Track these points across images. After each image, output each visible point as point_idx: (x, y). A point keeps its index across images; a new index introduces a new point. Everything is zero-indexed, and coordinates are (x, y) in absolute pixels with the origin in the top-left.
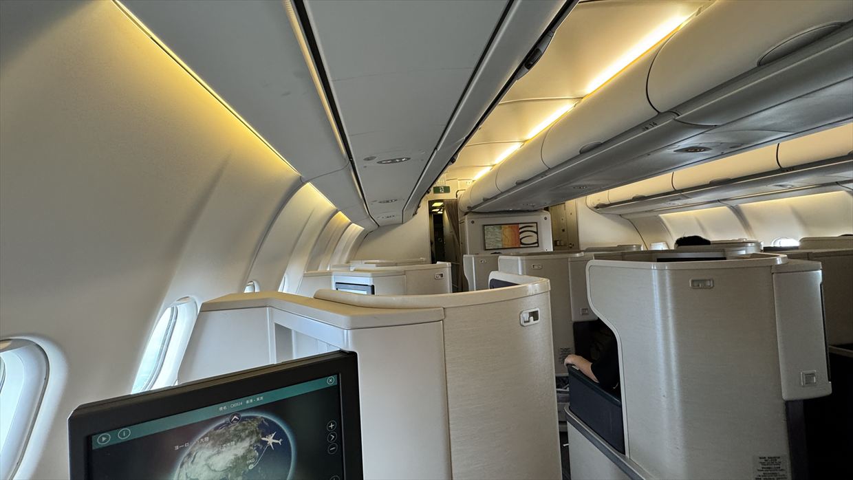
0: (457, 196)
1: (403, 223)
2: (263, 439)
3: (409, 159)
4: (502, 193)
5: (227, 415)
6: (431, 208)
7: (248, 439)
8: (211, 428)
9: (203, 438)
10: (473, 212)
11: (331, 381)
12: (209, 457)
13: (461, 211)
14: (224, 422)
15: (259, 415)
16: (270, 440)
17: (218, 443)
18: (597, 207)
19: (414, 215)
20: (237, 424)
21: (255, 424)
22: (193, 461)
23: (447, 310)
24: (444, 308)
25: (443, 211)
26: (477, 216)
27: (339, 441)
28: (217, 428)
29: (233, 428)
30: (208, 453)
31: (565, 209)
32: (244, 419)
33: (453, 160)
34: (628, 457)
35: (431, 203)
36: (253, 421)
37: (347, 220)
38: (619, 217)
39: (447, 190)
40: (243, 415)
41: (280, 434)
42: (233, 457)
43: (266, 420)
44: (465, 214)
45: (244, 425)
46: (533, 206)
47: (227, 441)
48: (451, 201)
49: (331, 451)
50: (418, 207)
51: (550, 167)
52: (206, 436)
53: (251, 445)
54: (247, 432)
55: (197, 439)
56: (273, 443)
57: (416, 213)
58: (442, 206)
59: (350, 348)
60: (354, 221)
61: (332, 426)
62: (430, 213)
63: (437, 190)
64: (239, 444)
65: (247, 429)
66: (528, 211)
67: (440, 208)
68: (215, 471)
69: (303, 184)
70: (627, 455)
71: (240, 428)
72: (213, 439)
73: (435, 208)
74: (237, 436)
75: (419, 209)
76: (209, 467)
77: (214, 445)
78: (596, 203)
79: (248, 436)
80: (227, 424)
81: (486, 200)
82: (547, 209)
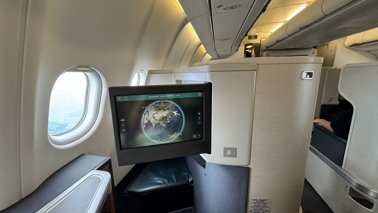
0: (261, 41)
1: (230, 55)
2: (173, 112)
3: (240, 6)
4: (289, 36)
5: (160, 100)
6: (246, 49)
7: (167, 111)
8: (154, 103)
9: (151, 106)
10: (269, 50)
11: (200, 94)
12: (154, 114)
13: (262, 49)
14: (158, 102)
15: (172, 102)
16: (175, 113)
17: (157, 109)
18: (351, 46)
19: (236, 51)
20: (163, 104)
21: (170, 105)
22: (148, 114)
23: (260, 66)
24: (258, 64)
25: (252, 51)
26: (272, 52)
27: (202, 120)
28: (156, 104)
29: (162, 105)
30: (154, 112)
31: (327, 48)
32: (166, 102)
33: (264, 10)
34: (344, 168)
35: (246, 45)
36: (169, 104)
37: (205, 51)
38: (367, 52)
39: (256, 37)
40: (165, 101)
41: (179, 112)
42: (162, 116)
43: (174, 105)
44: (264, 51)
45: (166, 105)
46: (307, 45)
47: (160, 109)
48: (257, 44)
49: (199, 124)
50: (240, 46)
51: (327, 14)
52: (152, 106)
53: (168, 113)
54: (167, 108)
55: (149, 106)
56: (176, 115)
57: (238, 50)
58: (252, 48)
59: (209, 81)
60: (208, 52)
61: (199, 113)
62: (245, 52)
63: (250, 38)
64: (164, 112)
65: (167, 107)
66: (303, 49)
67: (250, 49)
68: (156, 119)
69: (187, 22)
70: (343, 167)
71: (164, 105)
72: (155, 107)
73: (248, 49)
74: (163, 109)
75: (240, 47)
76: (154, 117)
77: (155, 110)
78: (352, 43)
79: (167, 110)
80: (160, 103)
81: (278, 42)
82: (315, 47)
